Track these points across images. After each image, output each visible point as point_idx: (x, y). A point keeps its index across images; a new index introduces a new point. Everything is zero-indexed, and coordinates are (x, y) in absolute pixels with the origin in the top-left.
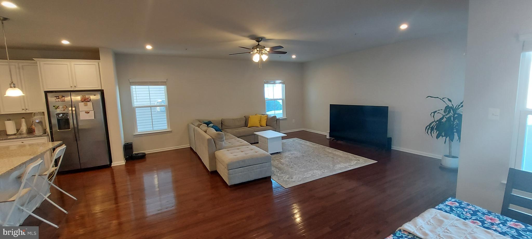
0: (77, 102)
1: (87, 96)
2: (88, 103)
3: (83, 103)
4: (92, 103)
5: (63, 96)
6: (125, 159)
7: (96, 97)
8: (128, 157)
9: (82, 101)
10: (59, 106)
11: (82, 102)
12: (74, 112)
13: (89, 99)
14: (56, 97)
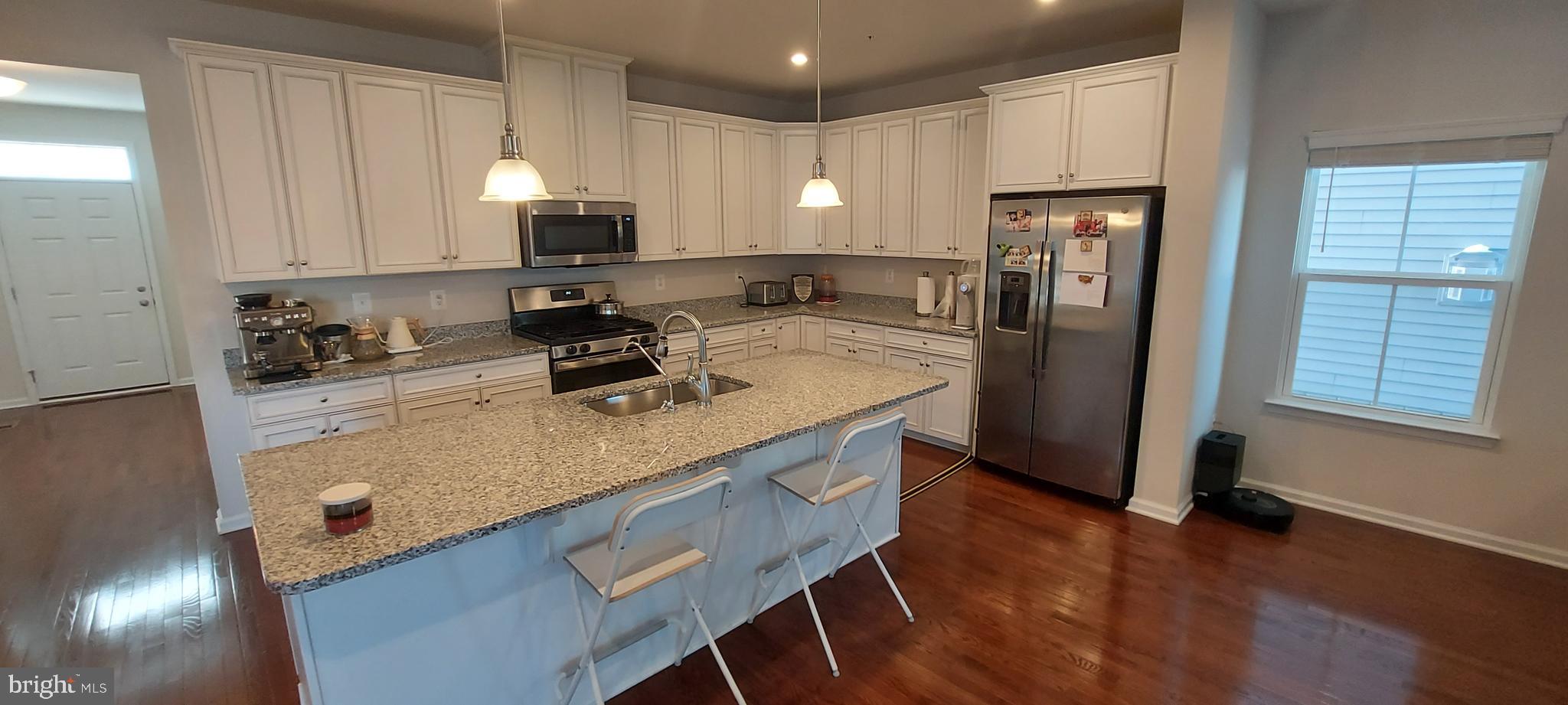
0: (1064, 234)
1: (1097, 214)
2: (1096, 242)
3: (1079, 241)
4: (1108, 242)
5: (1027, 213)
6: (1191, 497)
7: (1126, 220)
8: (1206, 494)
9: (1078, 232)
10: (1011, 247)
11: (1078, 236)
12: (1046, 268)
13: (1103, 224)
14: (1010, 213)
